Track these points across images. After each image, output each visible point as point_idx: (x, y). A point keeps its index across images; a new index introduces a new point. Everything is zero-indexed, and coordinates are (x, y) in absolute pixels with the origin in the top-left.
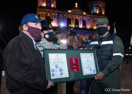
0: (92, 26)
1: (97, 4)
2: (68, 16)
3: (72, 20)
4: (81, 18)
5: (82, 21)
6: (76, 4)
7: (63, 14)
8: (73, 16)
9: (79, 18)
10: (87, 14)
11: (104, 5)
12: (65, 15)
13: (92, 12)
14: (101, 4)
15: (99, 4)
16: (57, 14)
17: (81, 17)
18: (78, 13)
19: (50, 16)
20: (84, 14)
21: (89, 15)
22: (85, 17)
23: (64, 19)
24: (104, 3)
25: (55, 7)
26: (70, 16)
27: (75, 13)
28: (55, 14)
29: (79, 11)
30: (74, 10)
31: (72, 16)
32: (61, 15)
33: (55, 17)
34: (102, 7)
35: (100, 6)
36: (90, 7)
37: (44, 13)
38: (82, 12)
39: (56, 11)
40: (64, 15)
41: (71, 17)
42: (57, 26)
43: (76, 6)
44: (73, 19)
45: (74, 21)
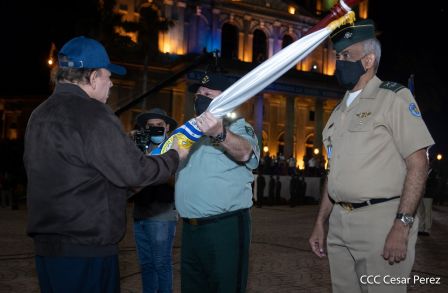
0: (320, 62)
2: (229, 15)
3: (241, 34)
4: (278, 28)
7: (209, 6)
8: (248, 18)
9: (271, 27)
10: (302, 13)
12: (216, 11)
13: (319, 7)
16: (182, 5)
17: (277, 24)
18: (268, 5)
20: (292, 11)
21: (308, 19)
22: (295, 27)
23: (211, 26)
26: (236, 16)
27: (255, 7)
31: (242, 18)
32: (199, 11)
33: (175, 17)
38: (284, 5)
40: (210, 11)
41: (241, 21)
42: (181, 52)
44: (246, 31)
45: (251, 36)
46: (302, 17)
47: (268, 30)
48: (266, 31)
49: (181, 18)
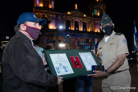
0: (93, 29)
1: (98, 6)
2: (68, 18)
3: (71, 23)
4: (81, 20)
5: (82, 24)
6: (76, 6)
7: (62, 16)
8: (73, 18)
9: (79, 20)
10: (88, 16)
11: (105, 7)
12: (64, 17)
13: (92, 15)
14: (102, 6)
15: (100, 6)
16: (55, 16)
17: (81, 19)
18: (78, 15)
19: (48, 18)
20: (85, 16)
21: (89, 18)
22: (86, 20)
23: (63, 21)
24: (105, 5)
25: (53, 8)
26: (69, 18)
27: (75, 15)
28: (53, 16)
29: (79, 13)
30: (74, 12)
32: (59, 17)
33: (53, 19)
34: (103, 9)
35: (101, 8)
36: (91, 9)
37: (41, 14)
38: (82, 14)
39: (55, 13)
40: (63, 17)
41: (71, 19)
42: (55, 28)
43: (76, 8)
45: (74, 23)
46: (88, 17)
47: (79, 21)
48: (78, 21)
49: (55, 19)
